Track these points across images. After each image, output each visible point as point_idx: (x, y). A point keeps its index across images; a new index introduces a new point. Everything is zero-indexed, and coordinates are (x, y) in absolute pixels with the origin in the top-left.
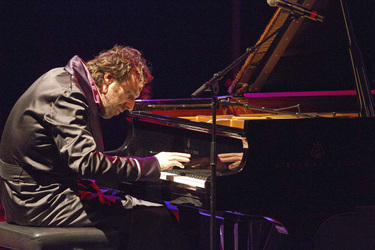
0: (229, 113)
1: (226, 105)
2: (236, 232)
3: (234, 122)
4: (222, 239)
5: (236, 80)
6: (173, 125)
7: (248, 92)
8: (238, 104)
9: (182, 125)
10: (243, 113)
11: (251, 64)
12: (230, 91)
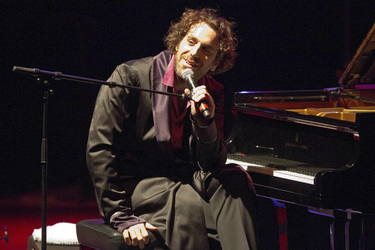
0: (339, 105)
1: (336, 97)
2: (347, 232)
3: (345, 115)
4: (332, 238)
5: (347, 71)
6: (281, 118)
7: (360, 83)
8: (349, 96)
9: (289, 119)
10: (354, 106)
11: (363, 54)
12: (340, 82)
